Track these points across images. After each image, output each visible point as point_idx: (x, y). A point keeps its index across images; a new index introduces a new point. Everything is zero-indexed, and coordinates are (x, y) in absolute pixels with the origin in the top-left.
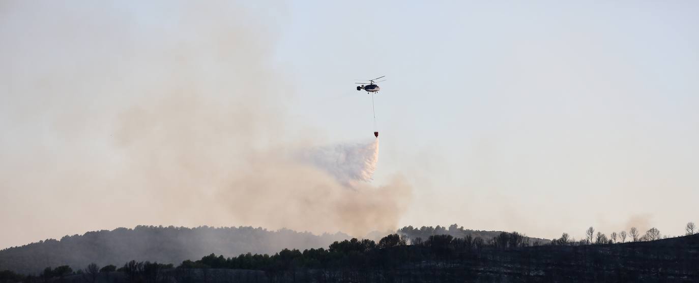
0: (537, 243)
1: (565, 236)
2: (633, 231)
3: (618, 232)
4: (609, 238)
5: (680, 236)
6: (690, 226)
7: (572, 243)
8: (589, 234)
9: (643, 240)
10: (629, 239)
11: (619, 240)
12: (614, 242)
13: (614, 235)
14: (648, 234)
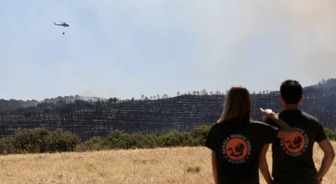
0: (124, 101)
1: (133, 98)
2: (158, 95)
3: (153, 96)
4: (149, 98)
5: (175, 97)
6: (178, 93)
7: (136, 101)
8: (142, 97)
9: (162, 99)
10: (157, 99)
11: (153, 99)
12: (151, 100)
13: (151, 97)
14: (163, 97)
